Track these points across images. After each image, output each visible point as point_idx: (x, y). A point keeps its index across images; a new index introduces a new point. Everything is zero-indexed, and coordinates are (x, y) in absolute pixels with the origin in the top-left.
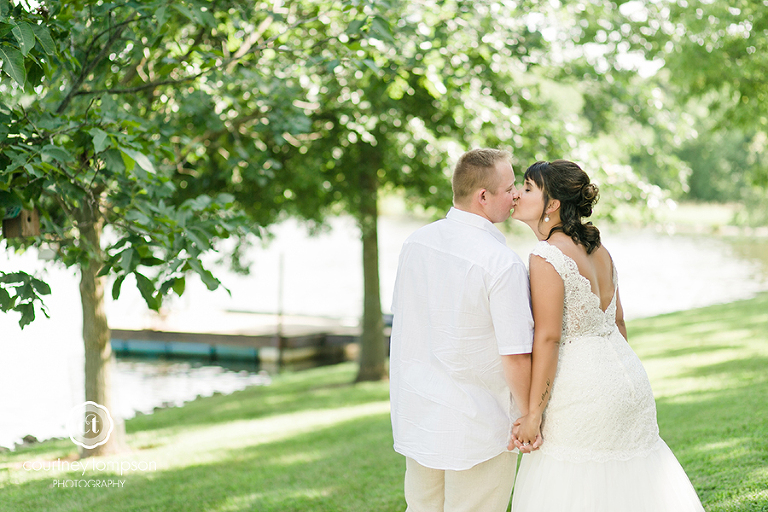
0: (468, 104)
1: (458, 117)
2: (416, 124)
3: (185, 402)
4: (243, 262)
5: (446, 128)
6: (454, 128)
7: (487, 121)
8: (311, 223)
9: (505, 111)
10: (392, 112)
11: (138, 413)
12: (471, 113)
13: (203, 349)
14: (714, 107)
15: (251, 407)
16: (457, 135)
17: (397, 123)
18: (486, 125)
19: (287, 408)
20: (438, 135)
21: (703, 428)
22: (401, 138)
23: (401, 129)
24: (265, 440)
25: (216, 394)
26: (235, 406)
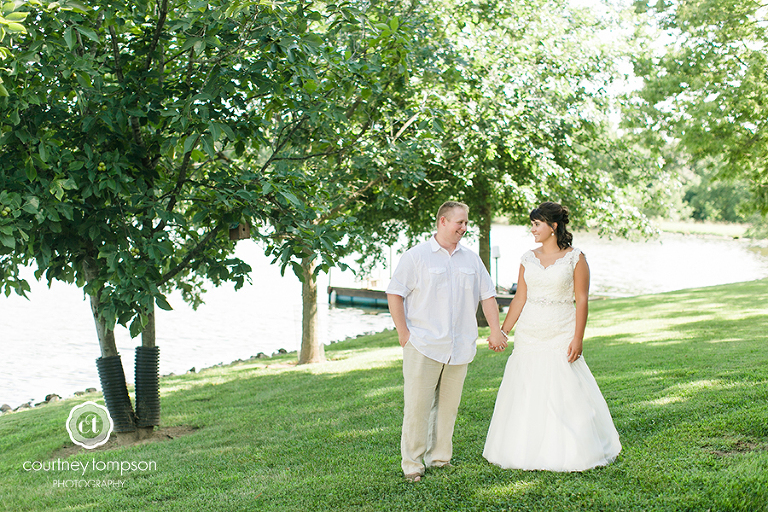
1: (534, 171)
2: (508, 178)
3: (377, 333)
5: (526, 180)
6: (533, 178)
9: (562, 170)
10: (493, 169)
11: (348, 338)
20: (520, 184)
22: (497, 184)
23: (499, 179)
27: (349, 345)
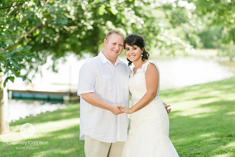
0: (127, 17)
1: (123, 21)
2: (109, 24)
3: (37, 115)
4: (56, 69)
5: (119, 25)
6: (123, 24)
7: (133, 23)
8: (78, 56)
9: (139, 19)
10: (101, 19)
11: (21, 118)
12: (127, 20)
13: (45, 96)
14: (209, 18)
15: (56, 117)
16: (123, 27)
17: (103, 23)
18: (133, 24)
19: (67, 117)
20: (116, 27)
21: (200, 128)
22: (104, 28)
23: (104, 25)
24: (55, 129)
25: (47, 112)
26: (51, 116)
27: (21, 122)
